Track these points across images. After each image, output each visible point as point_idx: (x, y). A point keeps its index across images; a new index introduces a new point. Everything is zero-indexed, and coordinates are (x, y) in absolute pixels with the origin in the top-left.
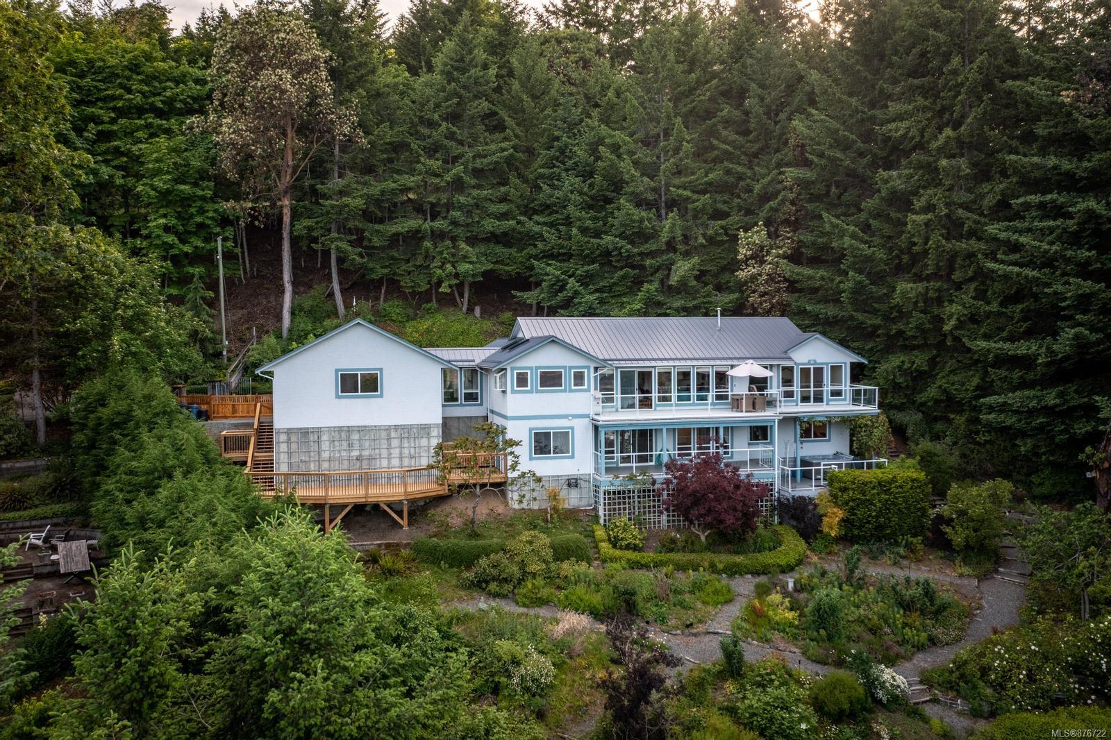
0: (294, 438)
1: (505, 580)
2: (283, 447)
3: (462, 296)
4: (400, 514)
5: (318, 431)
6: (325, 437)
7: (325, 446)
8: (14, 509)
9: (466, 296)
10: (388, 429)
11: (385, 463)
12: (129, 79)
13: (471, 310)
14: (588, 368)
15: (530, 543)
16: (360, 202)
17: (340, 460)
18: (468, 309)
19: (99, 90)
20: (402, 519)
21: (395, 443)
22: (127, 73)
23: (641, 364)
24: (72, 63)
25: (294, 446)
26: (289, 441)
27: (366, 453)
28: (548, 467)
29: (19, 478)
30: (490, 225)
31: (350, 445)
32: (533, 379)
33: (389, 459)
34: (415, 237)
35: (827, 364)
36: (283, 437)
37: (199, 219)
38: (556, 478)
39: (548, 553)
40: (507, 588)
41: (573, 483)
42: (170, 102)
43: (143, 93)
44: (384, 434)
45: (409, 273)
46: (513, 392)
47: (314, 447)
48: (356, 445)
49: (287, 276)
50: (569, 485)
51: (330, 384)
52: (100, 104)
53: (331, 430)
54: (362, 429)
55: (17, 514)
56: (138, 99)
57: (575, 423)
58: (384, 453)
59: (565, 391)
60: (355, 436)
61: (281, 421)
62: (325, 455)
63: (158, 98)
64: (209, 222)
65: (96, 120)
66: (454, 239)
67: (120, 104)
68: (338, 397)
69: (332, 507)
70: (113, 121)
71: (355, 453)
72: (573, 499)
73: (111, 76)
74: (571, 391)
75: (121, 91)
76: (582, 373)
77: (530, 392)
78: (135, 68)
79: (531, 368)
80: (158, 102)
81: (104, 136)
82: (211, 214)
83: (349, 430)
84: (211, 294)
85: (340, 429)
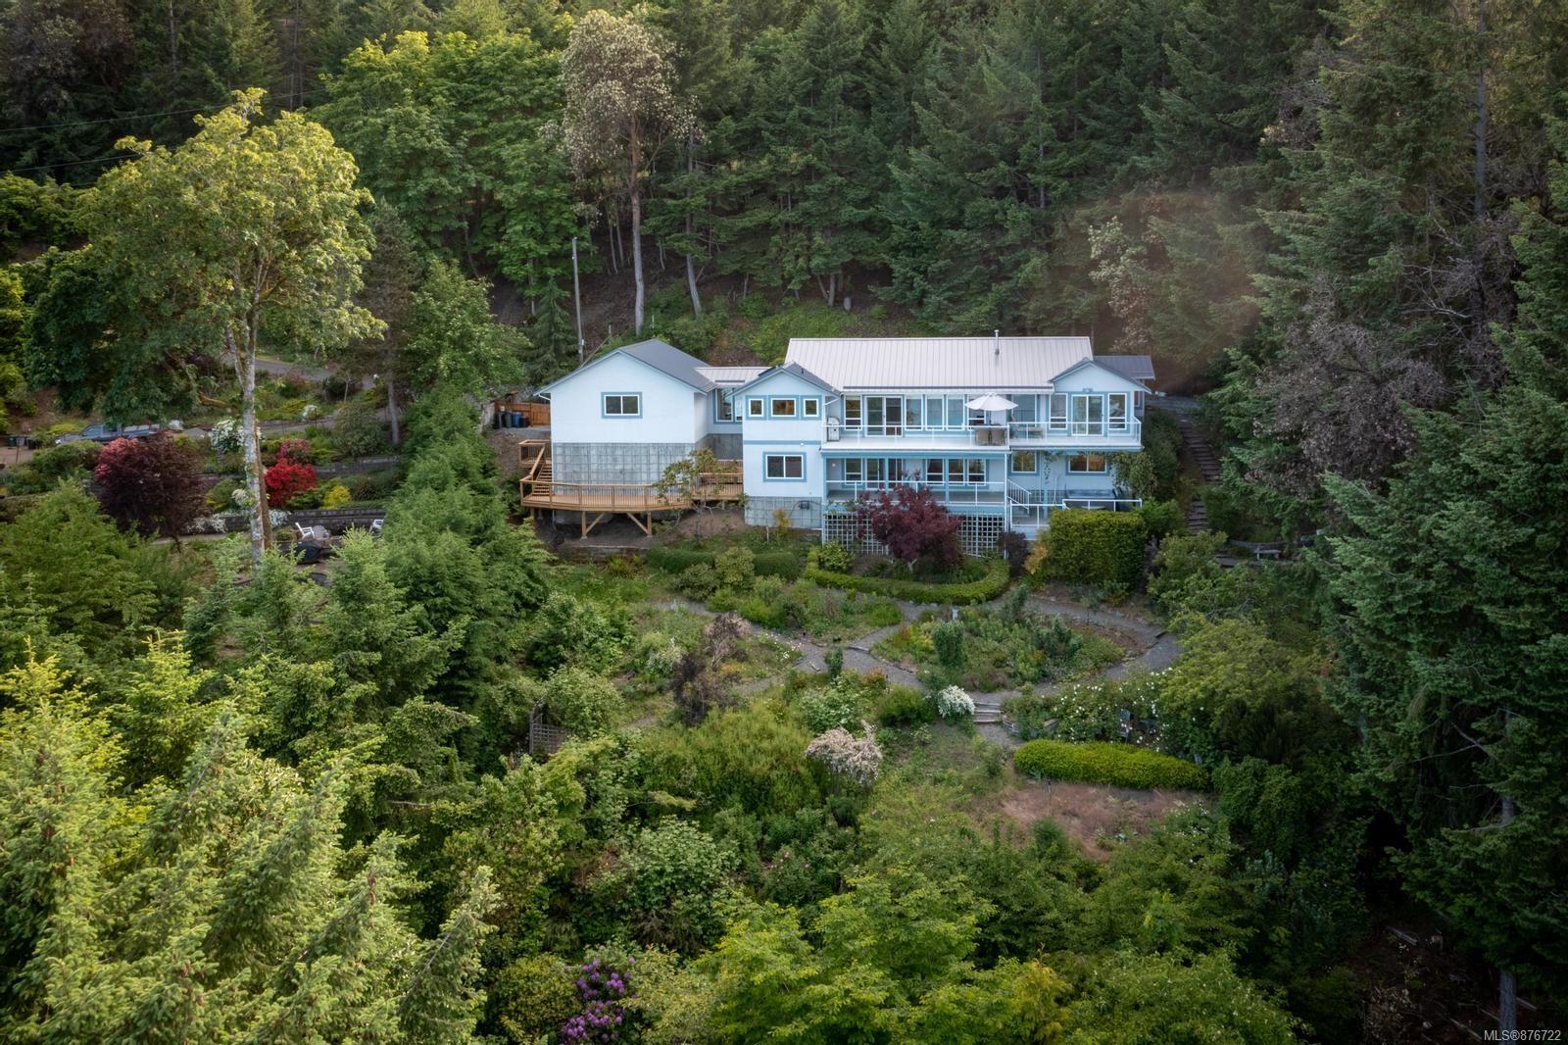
0: (568, 452)
1: (701, 587)
2: (559, 459)
3: (827, 288)
4: (644, 522)
5: (588, 446)
6: (593, 452)
7: (594, 459)
8: (366, 499)
9: (832, 287)
10: (647, 446)
11: (644, 477)
12: (501, 79)
13: (838, 302)
14: (820, 397)
15: (735, 557)
16: (702, 200)
17: (607, 472)
18: (835, 301)
19: (476, 93)
20: (646, 525)
21: (653, 459)
22: (499, 74)
23: (891, 391)
24: (453, 67)
25: (568, 459)
26: (564, 454)
27: (628, 467)
28: (785, 488)
29: (375, 472)
30: (848, 212)
31: (615, 460)
32: (767, 407)
33: (649, 473)
34: (766, 229)
35: (1106, 393)
36: (559, 451)
37: (555, 221)
38: (787, 500)
39: (748, 568)
40: (700, 594)
41: (805, 505)
42: (538, 99)
43: (512, 94)
44: (643, 451)
45: (764, 267)
46: (748, 418)
47: (585, 460)
48: (620, 459)
49: (638, 274)
50: (801, 507)
51: (598, 405)
52: (476, 107)
53: (599, 446)
54: (625, 446)
55: (368, 503)
56: (508, 100)
57: (807, 449)
58: (644, 468)
59: (797, 418)
60: (619, 452)
61: (555, 438)
62: (594, 467)
63: (527, 96)
64: (564, 223)
65: (469, 124)
66: (809, 230)
67: (492, 107)
68: (604, 417)
69: (587, 513)
70: (485, 124)
71: (619, 467)
72: (803, 521)
73: (485, 79)
74: (803, 419)
75: (494, 93)
76: (814, 403)
77: (764, 419)
78: (505, 68)
79: (764, 397)
80: (525, 100)
81: (476, 141)
82: (566, 215)
83: (614, 446)
84: (567, 294)
85: (606, 446)
